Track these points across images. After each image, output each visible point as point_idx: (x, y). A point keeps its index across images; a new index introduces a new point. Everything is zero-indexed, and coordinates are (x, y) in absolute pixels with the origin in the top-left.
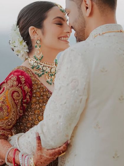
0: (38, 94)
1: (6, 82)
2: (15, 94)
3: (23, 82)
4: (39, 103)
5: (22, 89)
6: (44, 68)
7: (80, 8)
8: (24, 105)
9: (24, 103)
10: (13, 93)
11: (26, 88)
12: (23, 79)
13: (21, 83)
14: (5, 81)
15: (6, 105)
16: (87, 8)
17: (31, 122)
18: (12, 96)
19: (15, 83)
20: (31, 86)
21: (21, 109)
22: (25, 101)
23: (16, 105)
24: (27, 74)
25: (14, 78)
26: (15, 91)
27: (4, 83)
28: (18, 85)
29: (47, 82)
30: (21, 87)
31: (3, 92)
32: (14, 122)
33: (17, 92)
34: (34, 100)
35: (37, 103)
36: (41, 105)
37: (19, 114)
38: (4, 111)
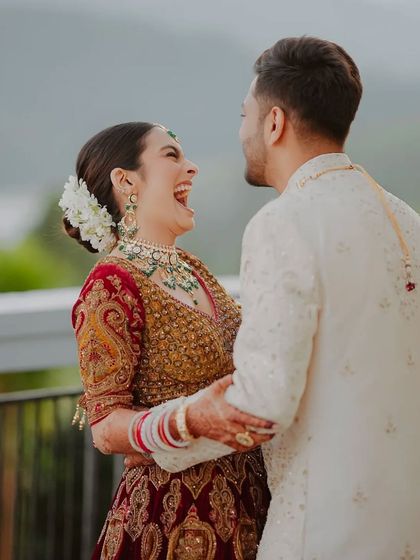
0: (156, 307)
1: (84, 298)
2: (111, 316)
3: (119, 288)
4: (163, 324)
5: (120, 302)
6: (156, 256)
7: (262, 119)
8: (136, 333)
9: (134, 329)
10: (106, 315)
11: (129, 298)
12: (117, 282)
13: (116, 291)
14: (81, 299)
15: (101, 345)
16: (274, 127)
17: (158, 369)
18: (106, 322)
19: (104, 294)
20: (136, 292)
21: (133, 342)
22: (134, 324)
23: (122, 336)
24: (122, 270)
25: (99, 285)
26: (109, 311)
27: (79, 302)
28: (110, 297)
29: (166, 284)
30: (117, 299)
31: (84, 323)
32: (131, 373)
33: (112, 310)
34: (150, 321)
35: (158, 325)
36: (167, 328)
37: (134, 354)
38: (102, 357)
